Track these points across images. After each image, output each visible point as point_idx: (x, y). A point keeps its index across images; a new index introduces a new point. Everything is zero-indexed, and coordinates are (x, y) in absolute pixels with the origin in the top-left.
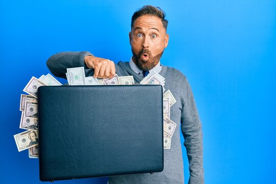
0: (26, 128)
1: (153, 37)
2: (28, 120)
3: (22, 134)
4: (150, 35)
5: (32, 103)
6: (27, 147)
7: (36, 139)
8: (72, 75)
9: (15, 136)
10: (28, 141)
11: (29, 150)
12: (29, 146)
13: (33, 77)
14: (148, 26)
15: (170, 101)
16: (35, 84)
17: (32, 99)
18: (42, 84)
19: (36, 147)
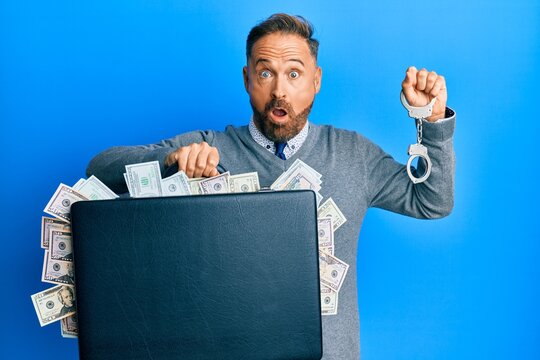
0: (54, 280)
1: (293, 76)
2: (57, 267)
3: (46, 293)
4: (287, 73)
5: (63, 234)
6: (57, 317)
7: (73, 302)
8: (136, 176)
9: (33, 297)
10: (59, 307)
11: (62, 323)
12: (60, 315)
13: (62, 185)
14: (282, 56)
15: (333, 219)
16: (66, 197)
17: (63, 226)
18: (80, 196)
19: (73, 317)
